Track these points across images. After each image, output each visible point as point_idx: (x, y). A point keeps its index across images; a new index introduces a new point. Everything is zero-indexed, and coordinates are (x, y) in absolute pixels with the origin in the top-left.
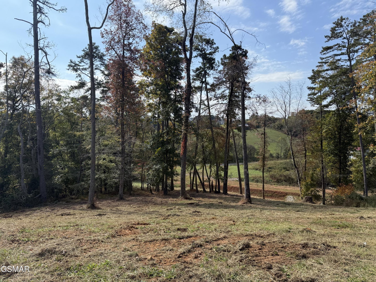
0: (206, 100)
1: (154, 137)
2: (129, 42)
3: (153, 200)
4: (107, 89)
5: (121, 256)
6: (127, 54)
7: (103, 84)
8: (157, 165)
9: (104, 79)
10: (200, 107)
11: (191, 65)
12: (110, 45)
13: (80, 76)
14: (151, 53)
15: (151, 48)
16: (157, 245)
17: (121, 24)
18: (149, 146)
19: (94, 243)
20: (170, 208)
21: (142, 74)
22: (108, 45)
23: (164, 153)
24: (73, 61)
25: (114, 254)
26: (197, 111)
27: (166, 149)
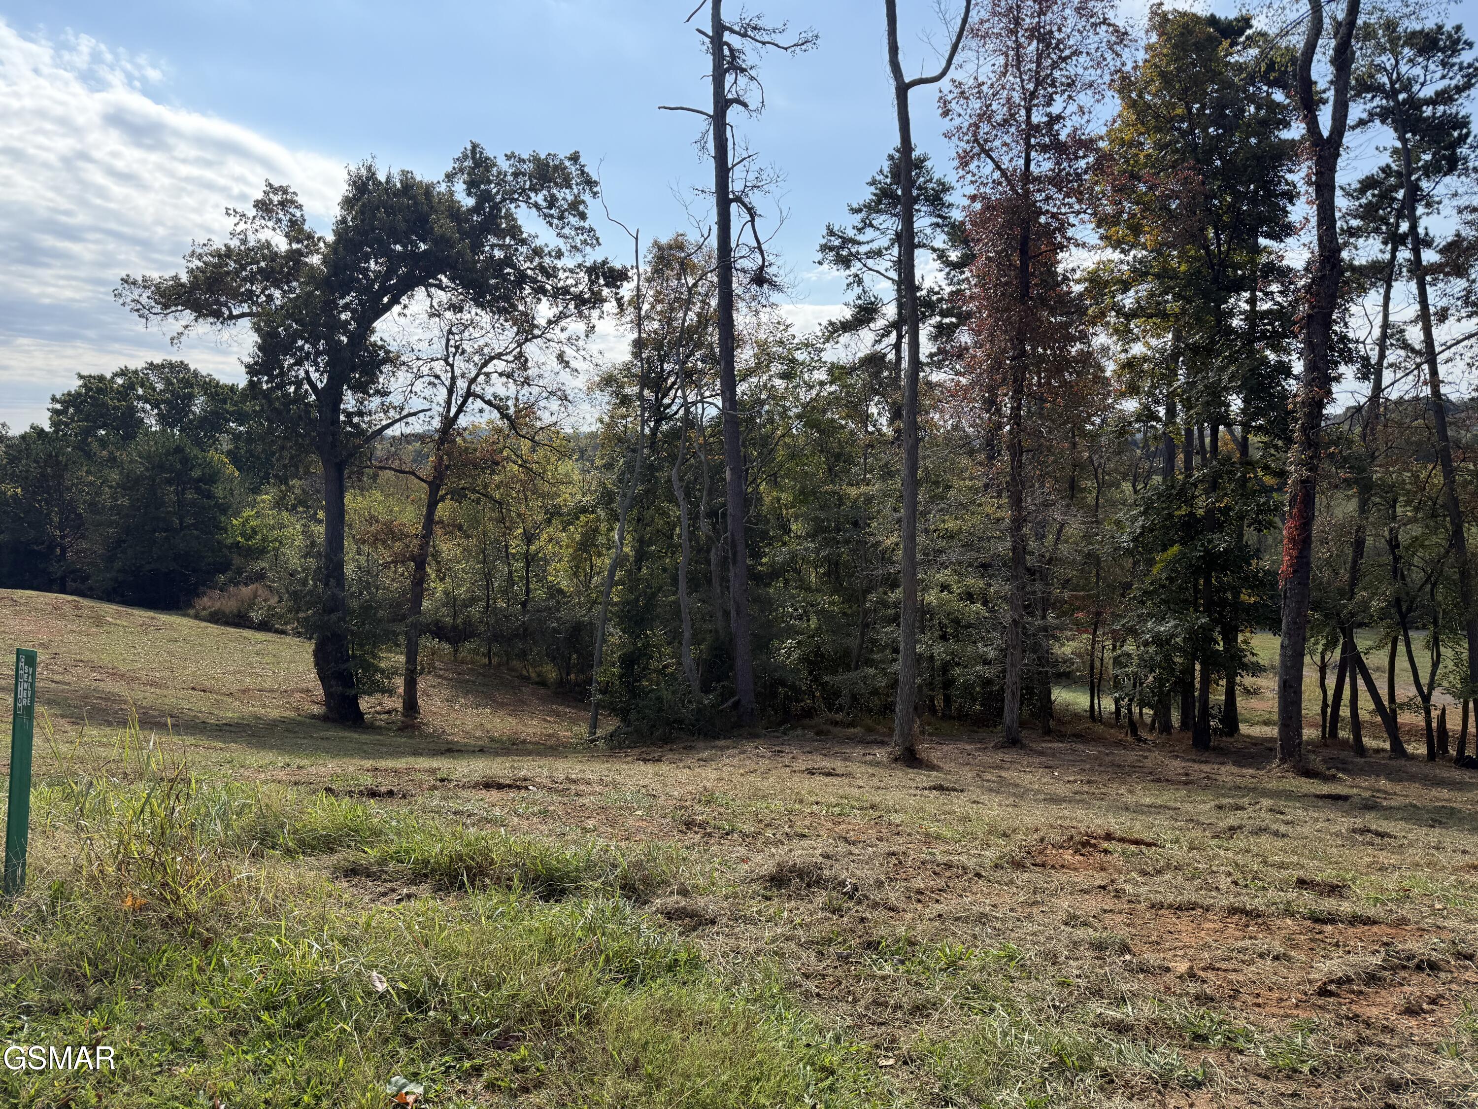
0: (1414, 322)
1: (1149, 498)
2: (1049, 115)
3: (1148, 763)
4: (954, 320)
5: (1059, 940)
6: (1043, 165)
7: (942, 299)
8: (1161, 619)
9: (944, 283)
10: (1382, 356)
11: (1341, 162)
12: (976, 141)
13: (860, 282)
14: (1142, 144)
15: (1143, 123)
16: (1210, 925)
17: (1019, 46)
18: (1125, 538)
19: (948, 874)
20: (1230, 800)
21: (1101, 238)
22: (968, 142)
23: (1196, 571)
24: (836, 229)
25: (1030, 927)
26: (1365, 377)
27: (1207, 551)
